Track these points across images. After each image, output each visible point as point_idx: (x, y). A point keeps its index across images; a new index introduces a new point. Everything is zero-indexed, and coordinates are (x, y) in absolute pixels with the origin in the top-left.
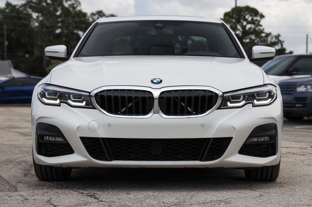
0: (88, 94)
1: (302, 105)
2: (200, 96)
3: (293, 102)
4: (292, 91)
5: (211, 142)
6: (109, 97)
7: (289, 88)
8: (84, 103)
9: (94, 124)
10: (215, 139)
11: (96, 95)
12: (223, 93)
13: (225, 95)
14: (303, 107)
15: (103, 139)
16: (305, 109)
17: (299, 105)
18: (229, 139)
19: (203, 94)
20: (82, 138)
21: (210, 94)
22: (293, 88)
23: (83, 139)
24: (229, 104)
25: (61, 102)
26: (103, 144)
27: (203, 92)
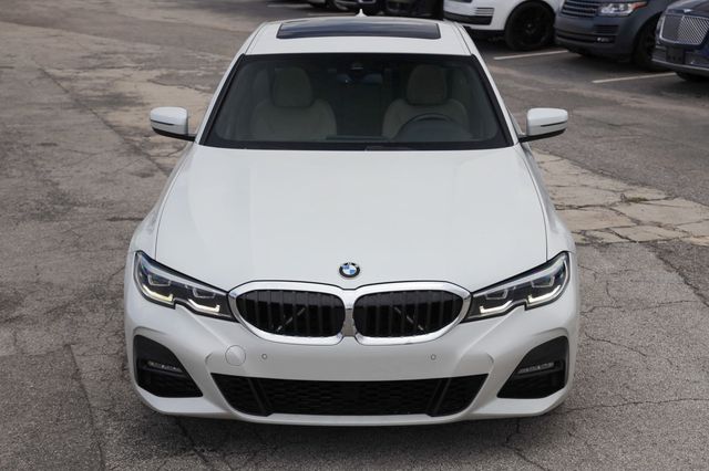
0: (224, 294)
1: (607, 40)
2: (429, 303)
3: (593, 33)
4: (592, 12)
5: (448, 384)
6: (263, 305)
7: (587, 7)
8: (217, 309)
9: (236, 352)
10: (455, 380)
11: (239, 299)
12: (472, 293)
13: (475, 296)
14: (610, 42)
15: (254, 380)
16: (611, 45)
17: (603, 40)
18: (480, 379)
19: (435, 299)
20: (215, 376)
21: (449, 298)
22: (595, 7)
23: (218, 378)
24: (483, 310)
25: (176, 302)
26: (252, 388)
27: (435, 294)
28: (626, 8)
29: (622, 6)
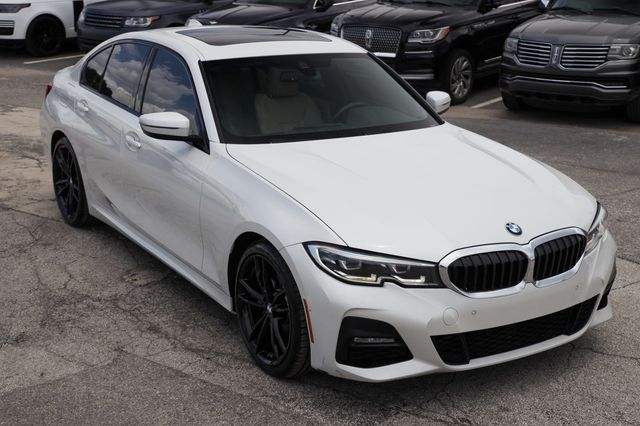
0: (432, 265)
8: (422, 279)
9: (450, 313)
11: (451, 268)
23: (435, 339)
25: (382, 281)
28: (145, 22)
29: (142, 19)
